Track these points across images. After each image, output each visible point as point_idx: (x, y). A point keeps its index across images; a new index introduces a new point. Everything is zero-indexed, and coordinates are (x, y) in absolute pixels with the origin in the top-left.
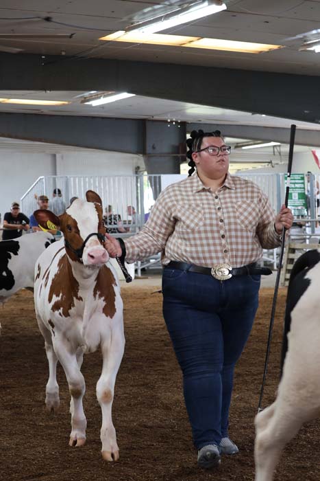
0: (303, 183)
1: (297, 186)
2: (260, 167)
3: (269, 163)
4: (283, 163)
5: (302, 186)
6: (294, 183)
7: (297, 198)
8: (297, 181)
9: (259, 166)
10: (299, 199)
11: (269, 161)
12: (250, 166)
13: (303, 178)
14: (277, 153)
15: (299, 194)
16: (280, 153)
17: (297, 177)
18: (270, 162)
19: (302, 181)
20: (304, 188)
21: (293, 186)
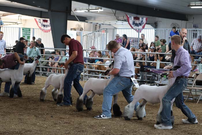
0: (30, 32)
1: (27, 33)
5: (29, 33)
6: (26, 32)
8: (27, 31)
13: (30, 30)
14: (20, 19)
15: (28, 36)
17: (27, 29)
18: (17, 23)
19: (29, 31)
20: (30, 34)
21: (25, 33)
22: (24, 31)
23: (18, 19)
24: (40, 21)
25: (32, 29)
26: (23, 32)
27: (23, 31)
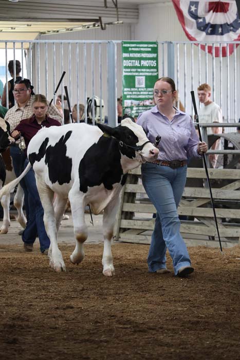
0: (156, 59)
1: (144, 63)
2: (80, 28)
3: (96, 21)
4: (121, 22)
5: (154, 63)
6: (140, 59)
7: (144, 86)
8: (144, 55)
9: (78, 27)
10: (147, 87)
11: (98, 18)
12: (62, 27)
13: (155, 50)
14: (111, 4)
15: (146, 76)
16: (116, 5)
17: (143, 47)
18: (99, 20)
19: (154, 55)
20: (157, 68)
21: (137, 64)
22: (132, 55)
23: (103, 5)
24: (193, 9)
25: (166, 45)
26: (126, 59)
27: (125, 55)
